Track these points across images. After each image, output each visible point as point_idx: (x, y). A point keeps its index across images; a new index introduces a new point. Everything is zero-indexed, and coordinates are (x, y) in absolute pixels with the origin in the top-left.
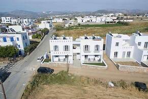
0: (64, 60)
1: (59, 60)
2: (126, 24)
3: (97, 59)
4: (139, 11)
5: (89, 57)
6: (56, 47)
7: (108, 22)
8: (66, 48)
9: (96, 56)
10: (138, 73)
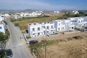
0: (38, 35)
1: (35, 36)
2: (48, 16)
3: (52, 32)
4: (46, 10)
5: (49, 32)
6: (34, 29)
7: (39, 16)
8: (39, 29)
9: (52, 31)
10: (71, 34)
